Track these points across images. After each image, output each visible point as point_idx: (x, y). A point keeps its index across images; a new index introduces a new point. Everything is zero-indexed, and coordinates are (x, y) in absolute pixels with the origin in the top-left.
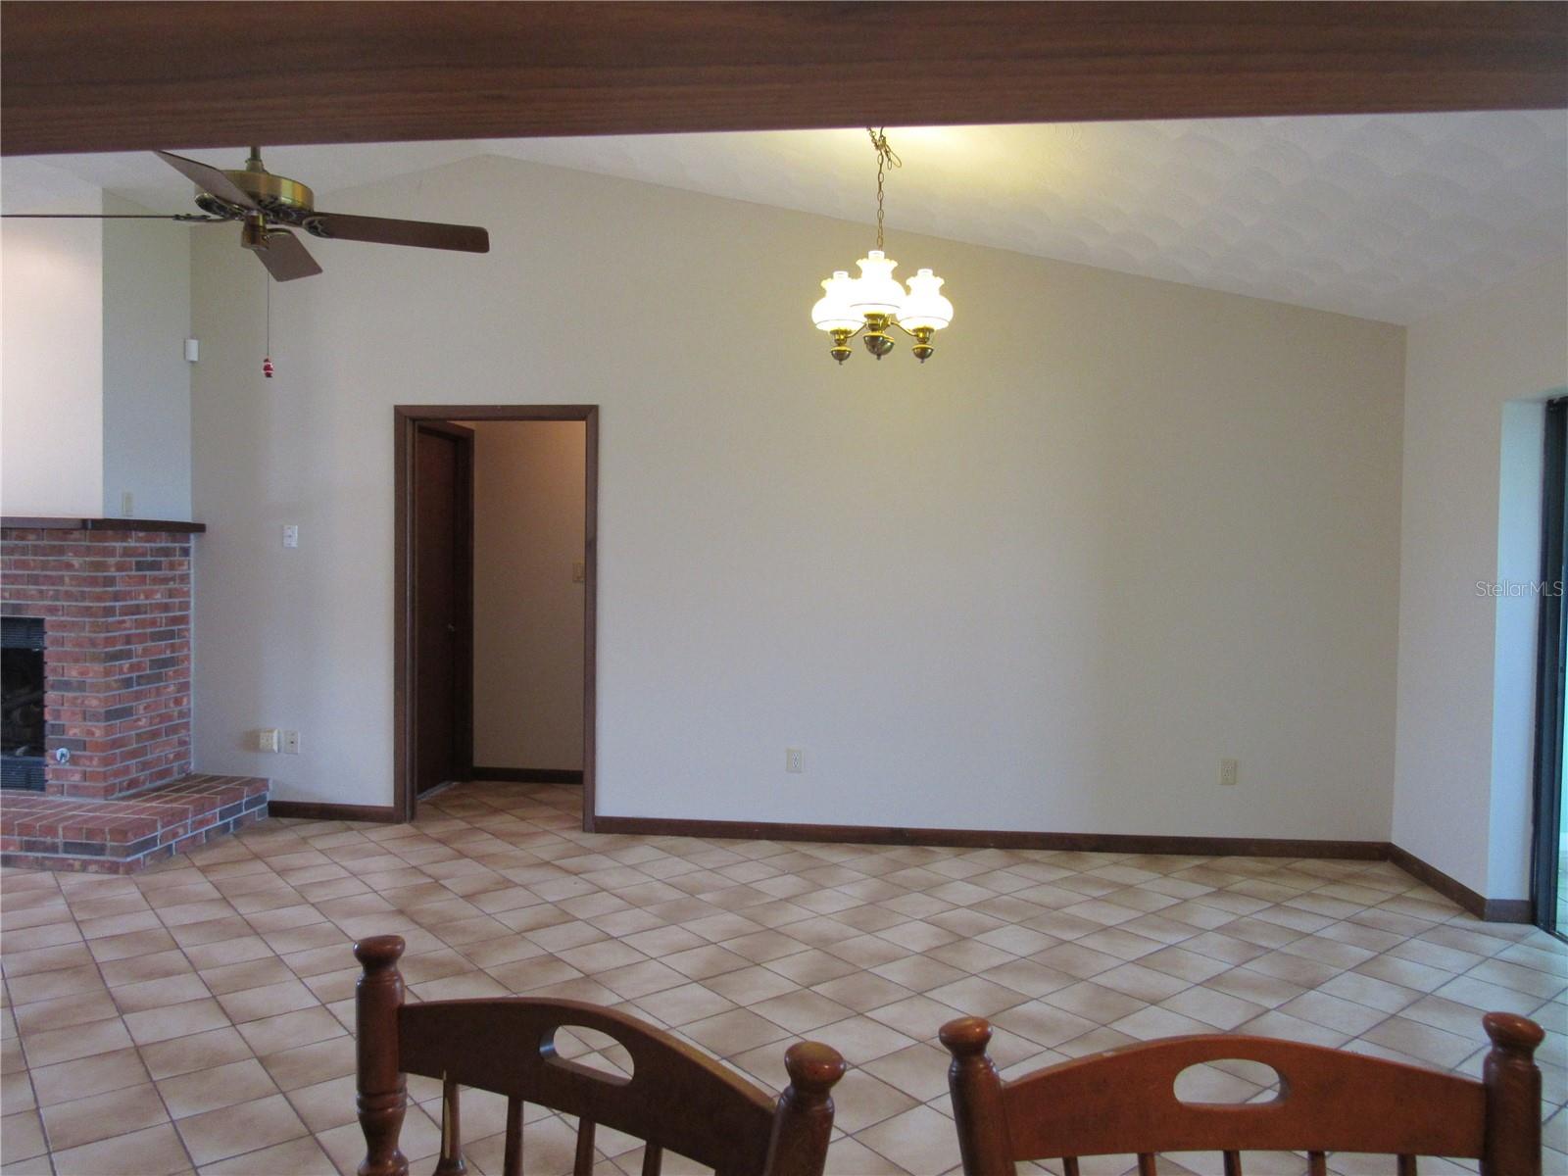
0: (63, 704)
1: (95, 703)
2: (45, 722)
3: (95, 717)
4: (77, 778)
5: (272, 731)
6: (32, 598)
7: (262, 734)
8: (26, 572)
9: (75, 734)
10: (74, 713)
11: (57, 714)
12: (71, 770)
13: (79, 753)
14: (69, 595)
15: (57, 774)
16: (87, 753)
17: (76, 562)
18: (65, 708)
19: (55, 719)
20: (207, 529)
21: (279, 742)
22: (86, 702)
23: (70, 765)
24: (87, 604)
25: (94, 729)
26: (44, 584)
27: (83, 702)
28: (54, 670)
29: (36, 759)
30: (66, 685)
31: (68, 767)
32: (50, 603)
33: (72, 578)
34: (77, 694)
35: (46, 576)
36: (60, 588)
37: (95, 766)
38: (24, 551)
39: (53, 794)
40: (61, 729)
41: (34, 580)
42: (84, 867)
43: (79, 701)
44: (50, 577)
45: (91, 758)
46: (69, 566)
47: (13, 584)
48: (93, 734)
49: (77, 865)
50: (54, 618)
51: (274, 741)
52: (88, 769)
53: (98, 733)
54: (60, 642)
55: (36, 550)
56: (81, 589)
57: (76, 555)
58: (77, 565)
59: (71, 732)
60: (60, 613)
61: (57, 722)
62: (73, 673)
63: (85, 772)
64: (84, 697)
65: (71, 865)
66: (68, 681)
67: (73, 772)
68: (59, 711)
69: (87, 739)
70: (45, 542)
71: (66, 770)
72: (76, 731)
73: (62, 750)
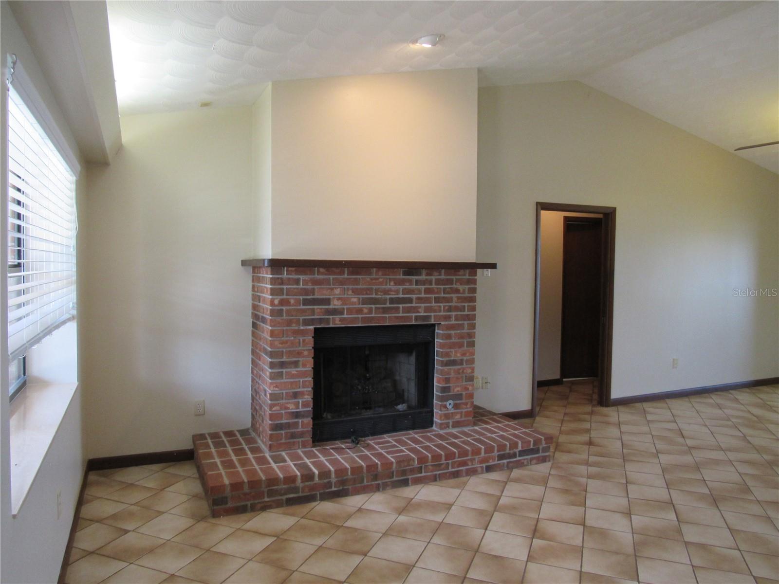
0: (451, 375)
3: (469, 379)
5: (478, 378)
6: (435, 311)
7: (475, 380)
8: (433, 296)
9: (458, 391)
12: (455, 412)
13: (458, 402)
14: (457, 309)
16: (464, 401)
17: (461, 288)
21: (481, 384)
22: (465, 371)
23: (455, 409)
25: (468, 387)
26: (442, 302)
27: (463, 372)
28: (447, 354)
29: (427, 409)
30: (452, 363)
31: (453, 411)
33: (458, 298)
34: (459, 367)
35: (443, 297)
36: (451, 304)
37: (466, 410)
38: (430, 283)
39: (437, 428)
40: (450, 389)
41: (437, 300)
42: (530, 462)
43: (461, 371)
44: (446, 298)
46: (457, 291)
47: (424, 303)
48: (468, 390)
49: (526, 462)
50: (447, 322)
53: (470, 388)
55: (438, 282)
58: (461, 290)
59: (455, 390)
61: (447, 385)
62: (457, 355)
63: (462, 412)
64: (464, 369)
65: (523, 463)
66: (453, 360)
67: (456, 414)
68: (449, 378)
69: (464, 393)
70: (443, 277)
71: (452, 413)
72: (459, 389)
73: (451, 402)
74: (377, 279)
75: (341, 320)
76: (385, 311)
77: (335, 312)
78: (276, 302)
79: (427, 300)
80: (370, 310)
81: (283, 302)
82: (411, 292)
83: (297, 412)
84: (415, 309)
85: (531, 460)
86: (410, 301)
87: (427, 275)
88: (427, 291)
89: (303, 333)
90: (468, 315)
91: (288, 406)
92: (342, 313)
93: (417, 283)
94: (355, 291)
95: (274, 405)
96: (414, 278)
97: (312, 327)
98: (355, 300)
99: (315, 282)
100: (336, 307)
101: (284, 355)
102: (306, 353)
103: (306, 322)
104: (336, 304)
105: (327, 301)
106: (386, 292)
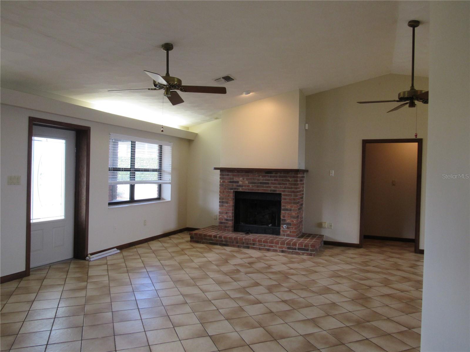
0: (285, 214)
1: (294, 214)
2: (281, 218)
3: (294, 218)
4: (289, 232)
5: (325, 223)
6: (278, 188)
7: (323, 224)
8: (278, 182)
9: (289, 222)
10: (289, 217)
11: (284, 217)
13: (289, 226)
14: (288, 188)
15: (283, 231)
16: (291, 226)
17: (290, 179)
18: (286, 215)
19: (283, 218)
20: (309, 171)
21: (327, 226)
24: (293, 190)
26: (281, 185)
27: (291, 214)
28: (284, 206)
29: (278, 228)
30: (287, 210)
31: (286, 229)
32: (283, 189)
33: (289, 183)
34: (289, 212)
35: (282, 183)
36: (286, 186)
37: (293, 230)
38: (277, 177)
39: (282, 236)
40: (285, 220)
41: (280, 184)
42: (303, 254)
43: (290, 214)
44: (283, 183)
45: (293, 228)
46: (289, 181)
47: (273, 185)
48: (293, 222)
49: (301, 253)
50: (284, 193)
51: (326, 225)
52: (291, 230)
53: (295, 221)
54: (285, 199)
55: (280, 177)
56: (291, 186)
57: (290, 178)
58: (290, 180)
59: (288, 221)
60: (286, 192)
61: (284, 219)
62: (288, 207)
63: (291, 231)
64: (291, 213)
65: (300, 253)
66: (287, 209)
67: (288, 231)
68: (285, 216)
69: (292, 223)
70: (282, 175)
71: (286, 230)
72: (289, 221)
73: (285, 225)
74: (255, 175)
75: (242, 189)
76: (258, 187)
77: (240, 186)
78: (221, 181)
79: (274, 184)
80: (253, 186)
81: (223, 182)
82: (269, 180)
83: (227, 219)
84: (270, 187)
85: (304, 253)
86: (268, 183)
87: (275, 174)
88: (275, 180)
89: (230, 192)
90: (293, 191)
91: (224, 216)
92: (242, 187)
93: (271, 177)
94: (247, 179)
95: (220, 215)
96: (270, 175)
97: (232, 191)
98: (247, 182)
99: (234, 175)
100: (240, 184)
101: (224, 199)
102: (230, 199)
103: (231, 189)
104: (240, 183)
105: (238, 182)
106: (258, 180)
